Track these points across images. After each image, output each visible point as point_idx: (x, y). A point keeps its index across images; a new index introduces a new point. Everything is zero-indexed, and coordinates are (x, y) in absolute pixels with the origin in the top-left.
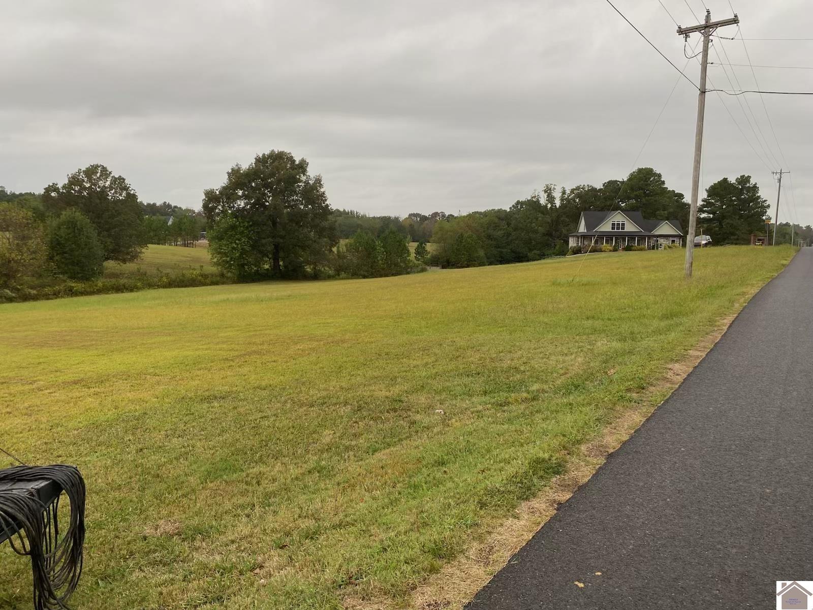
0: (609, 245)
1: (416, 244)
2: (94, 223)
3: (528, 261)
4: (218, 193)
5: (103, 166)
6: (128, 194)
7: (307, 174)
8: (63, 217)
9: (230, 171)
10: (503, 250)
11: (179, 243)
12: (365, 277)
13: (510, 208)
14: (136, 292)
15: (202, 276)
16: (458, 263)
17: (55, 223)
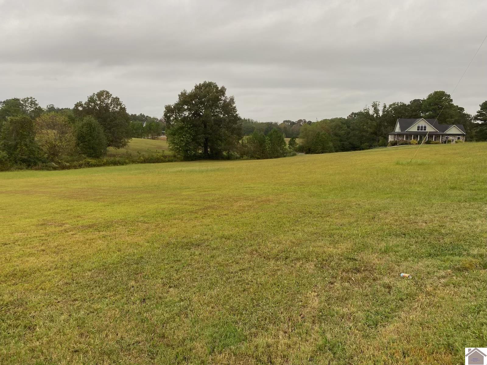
0: (415, 140)
1: (289, 139)
2: (101, 125)
3: (360, 150)
4: (173, 107)
5: (107, 91)
6: (121, 108)
7: (226, 96)
8: (85, 121)
9: (180, 94)
10: (344, 143)
11: (149, 137)
12: (258, 158)
13: (348, 117)
14: (125, 165)
15: (163, 156)
16: (316, 151)
17: (80, 125)
